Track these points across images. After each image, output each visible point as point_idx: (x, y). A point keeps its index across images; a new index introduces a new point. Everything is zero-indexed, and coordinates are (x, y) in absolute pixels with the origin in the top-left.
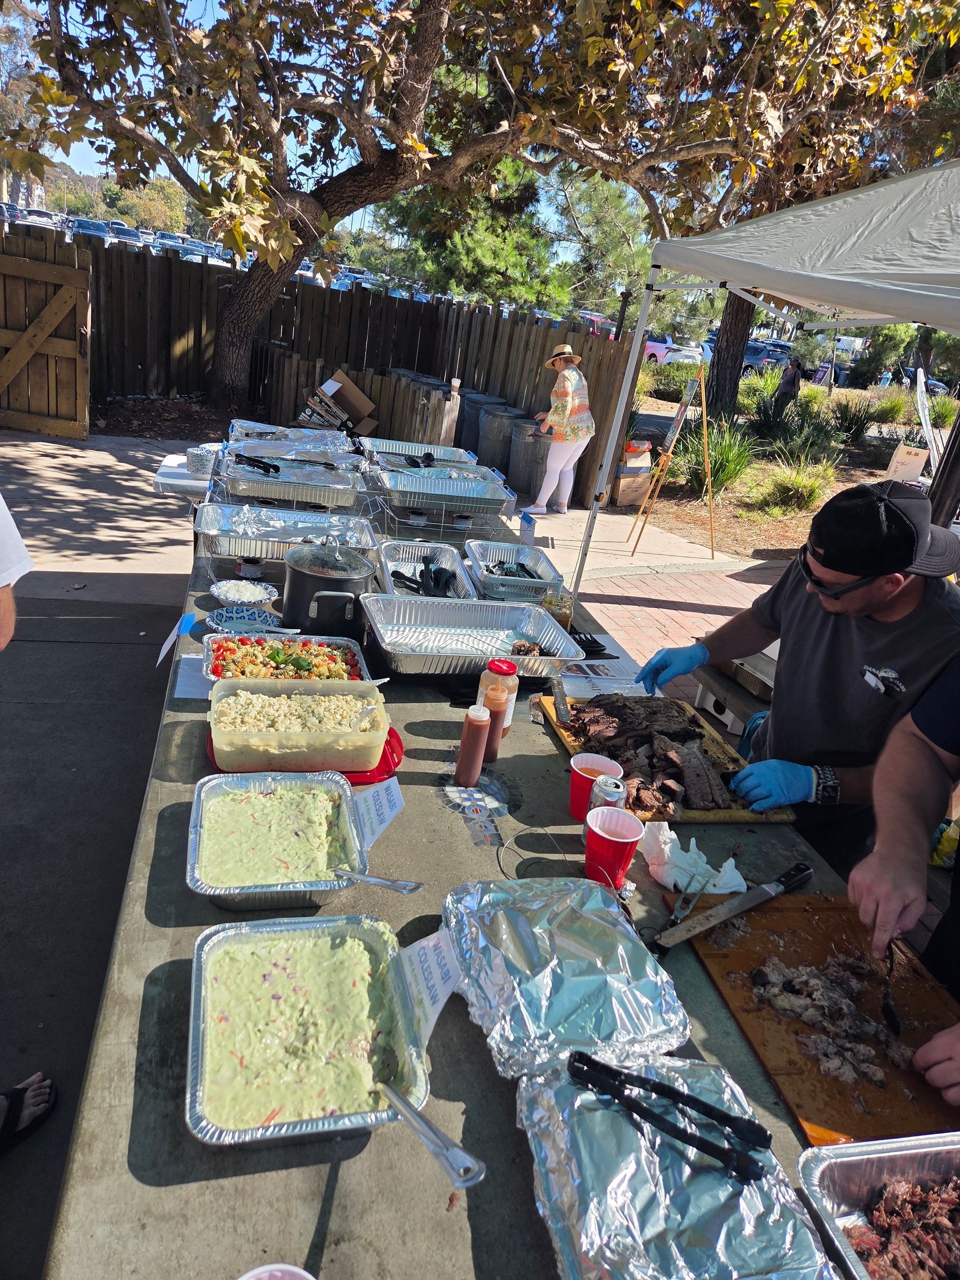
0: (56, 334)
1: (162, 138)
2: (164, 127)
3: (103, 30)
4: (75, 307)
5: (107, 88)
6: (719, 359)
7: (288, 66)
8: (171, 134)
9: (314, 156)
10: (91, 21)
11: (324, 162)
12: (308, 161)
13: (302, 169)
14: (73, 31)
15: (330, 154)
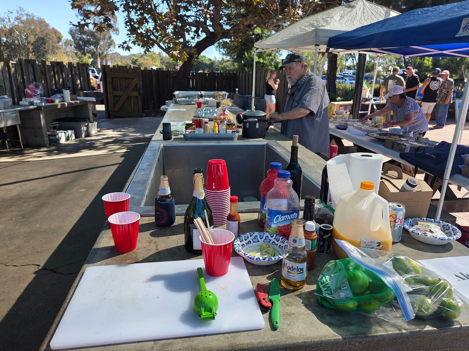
0: (133, 90)
1: (155, 38)
2: (155, 36)
3: (140, 16)
4: (137, 84)
5: (141, 29)
6: (328, 77)
7: (185, 15)
8: (157, 37)
9: (194, 37)
10: (137, 14)
11: (197, 38)
12: (193, 38)
13: (192, 41)
14: (133, 18)
15: (199, 35)
